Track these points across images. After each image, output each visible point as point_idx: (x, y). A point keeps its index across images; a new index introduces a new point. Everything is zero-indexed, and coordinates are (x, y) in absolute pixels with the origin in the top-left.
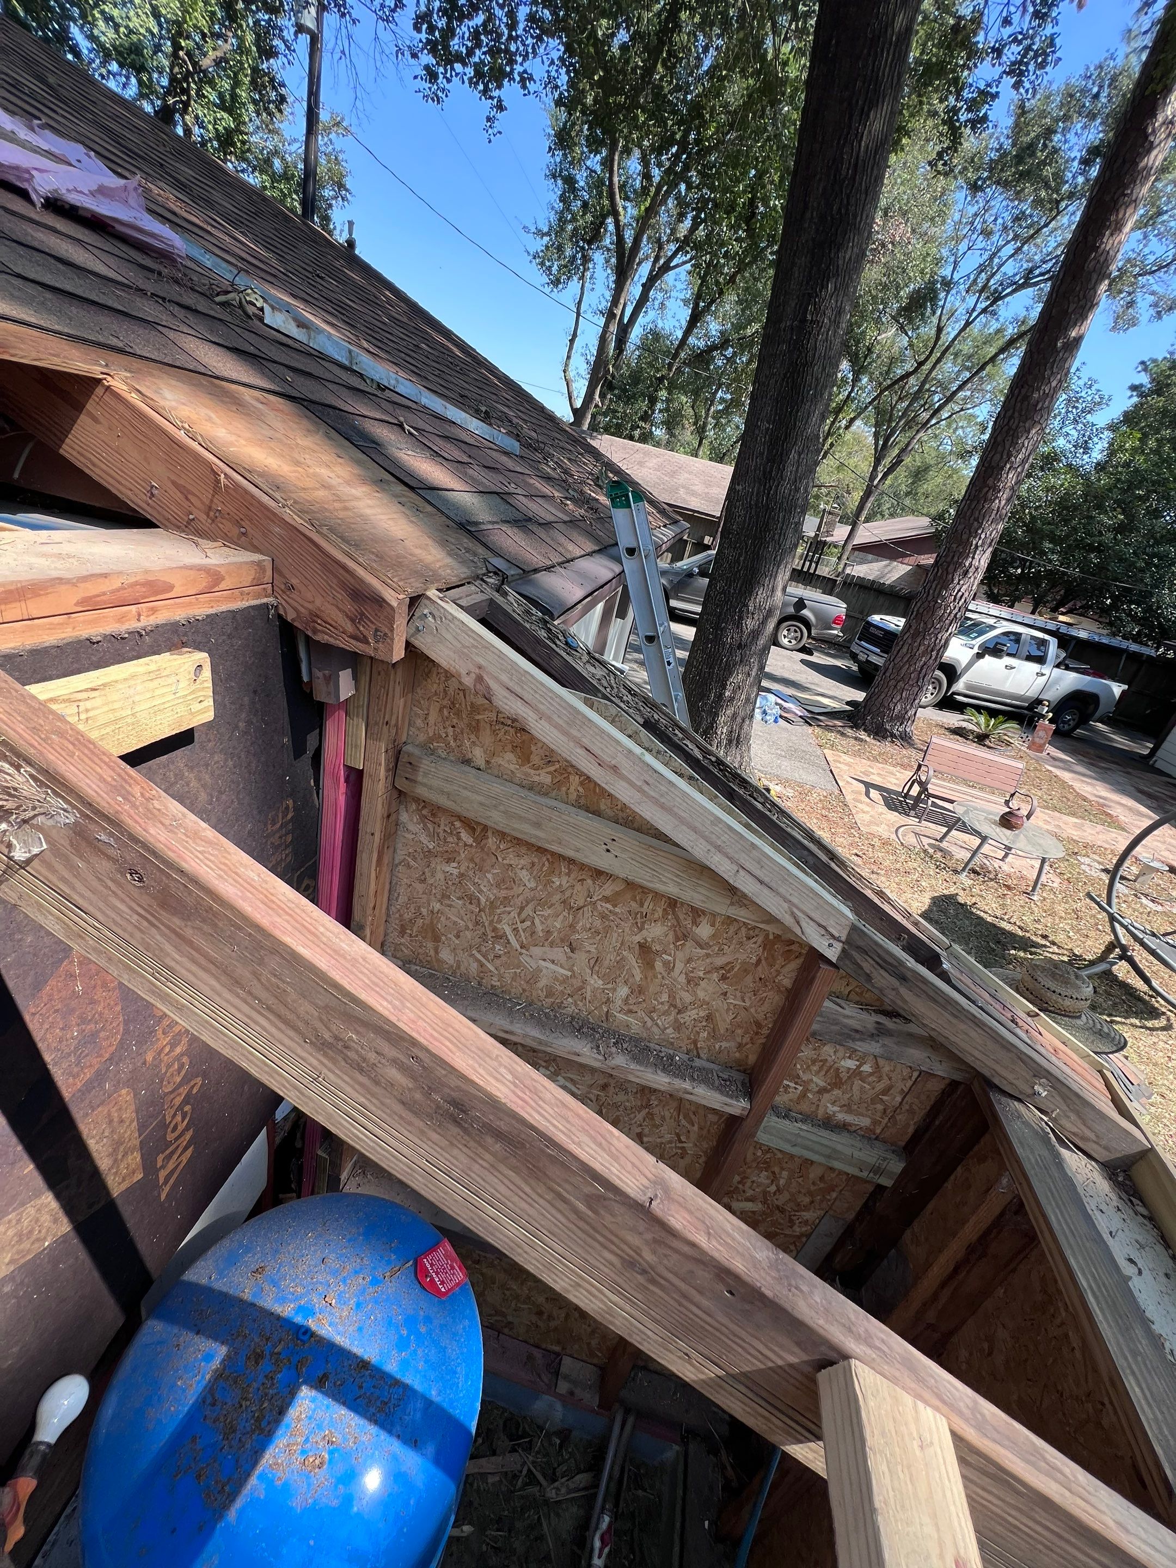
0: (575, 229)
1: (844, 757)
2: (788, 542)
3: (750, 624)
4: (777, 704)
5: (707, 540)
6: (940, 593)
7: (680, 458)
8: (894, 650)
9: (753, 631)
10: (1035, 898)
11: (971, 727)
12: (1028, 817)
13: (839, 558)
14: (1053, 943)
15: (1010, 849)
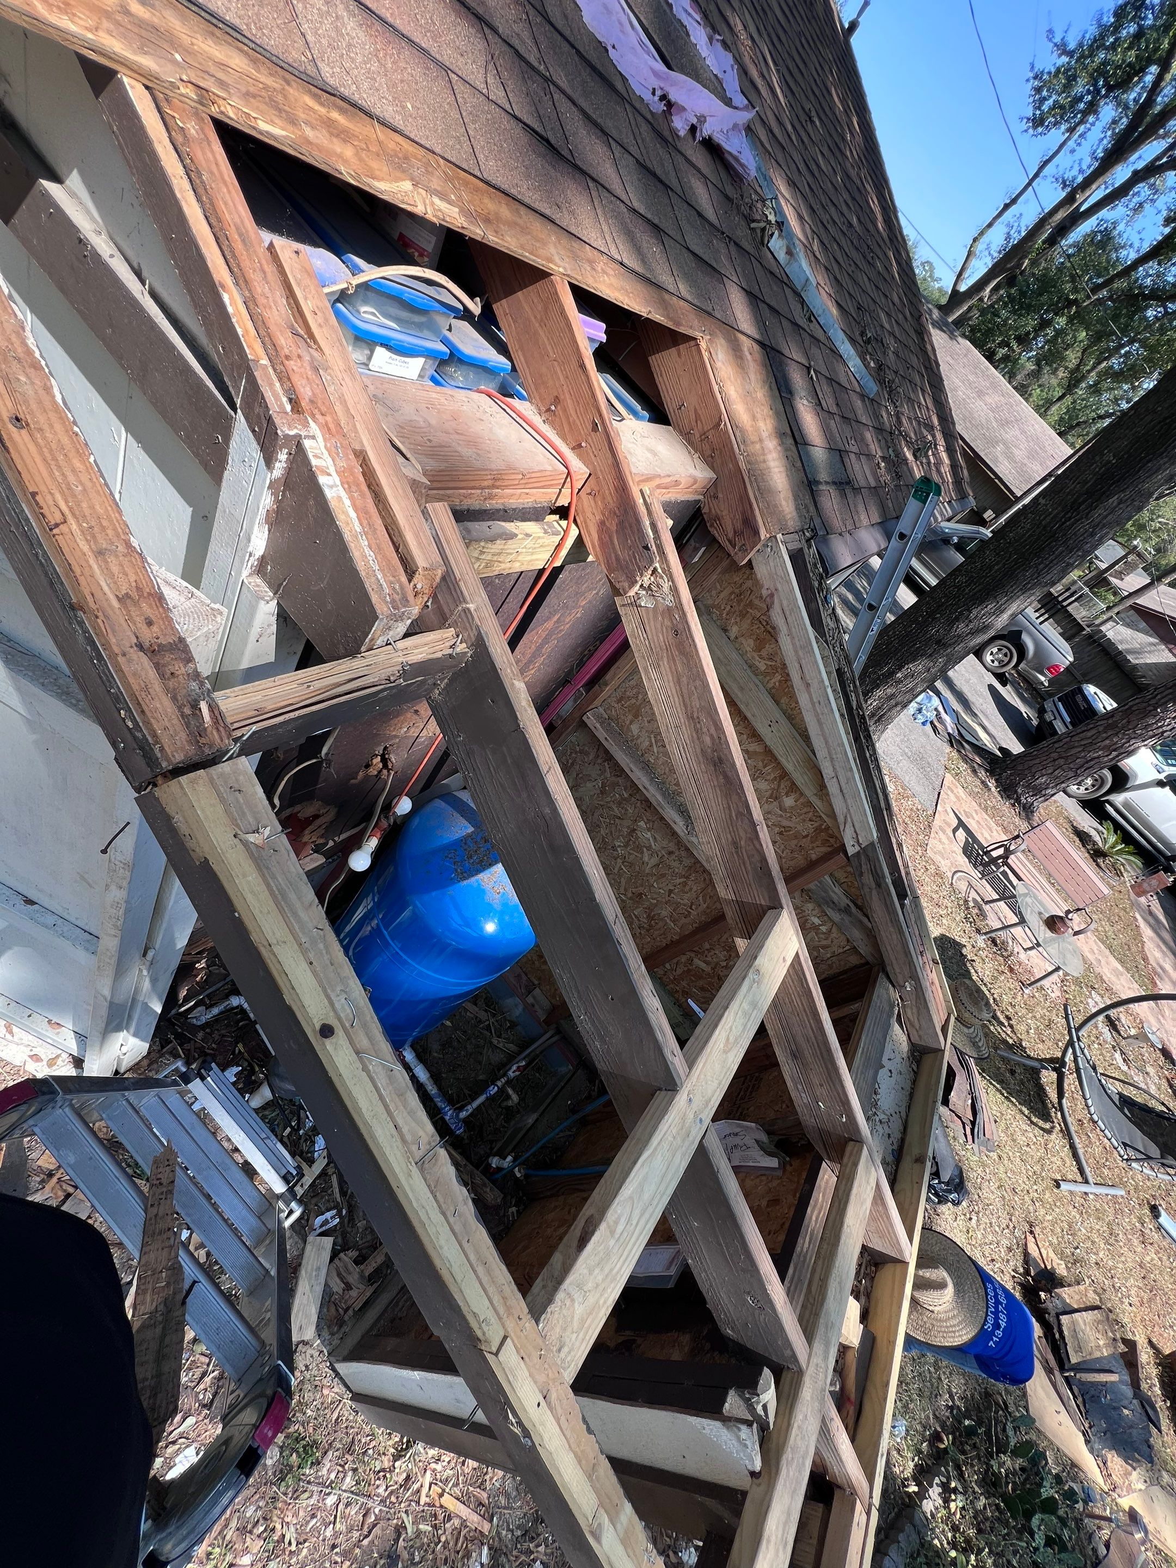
0: (1105, 63)
1: (961, 791)
2: (1049, 577)
3: (961, 628)
4: (936, 709)
5: (988, 515)
6: (1166, 703)
7: (1026, 410)
8: (1082, 727)
9: (959, 636)
10: (1027, 991)
11: (1097, 838)
12: (1076, 933)
13: (1109, 608)
14: (1011, 1026)
15: (1038, 945)
